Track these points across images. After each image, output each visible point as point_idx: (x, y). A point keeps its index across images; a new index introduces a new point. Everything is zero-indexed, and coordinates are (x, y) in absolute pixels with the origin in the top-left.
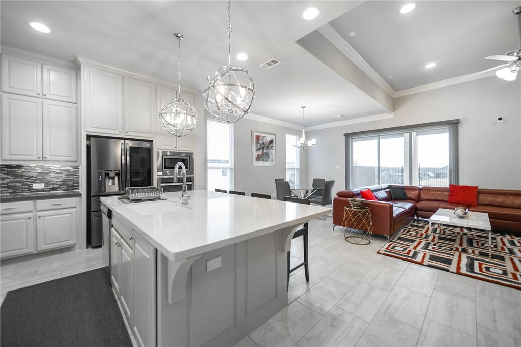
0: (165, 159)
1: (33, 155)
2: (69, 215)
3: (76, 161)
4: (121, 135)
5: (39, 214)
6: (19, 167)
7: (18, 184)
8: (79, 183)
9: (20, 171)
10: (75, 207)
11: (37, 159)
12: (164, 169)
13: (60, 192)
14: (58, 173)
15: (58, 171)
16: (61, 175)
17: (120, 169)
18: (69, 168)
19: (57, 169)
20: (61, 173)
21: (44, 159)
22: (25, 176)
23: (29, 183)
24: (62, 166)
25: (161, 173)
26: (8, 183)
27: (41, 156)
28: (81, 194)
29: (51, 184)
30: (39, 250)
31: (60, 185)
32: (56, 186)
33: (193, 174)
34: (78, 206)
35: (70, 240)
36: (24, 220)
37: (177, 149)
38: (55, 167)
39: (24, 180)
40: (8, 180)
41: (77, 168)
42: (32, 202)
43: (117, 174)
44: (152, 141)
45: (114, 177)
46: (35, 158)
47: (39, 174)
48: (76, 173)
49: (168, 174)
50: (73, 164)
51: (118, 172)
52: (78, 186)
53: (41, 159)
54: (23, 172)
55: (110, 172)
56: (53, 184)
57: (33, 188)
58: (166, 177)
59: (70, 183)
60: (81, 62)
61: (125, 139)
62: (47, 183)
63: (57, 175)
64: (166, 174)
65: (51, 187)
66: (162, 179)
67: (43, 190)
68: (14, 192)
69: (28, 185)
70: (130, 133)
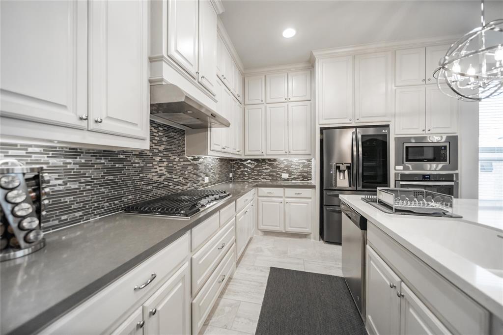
0: (407, 148)
1: (283, 150)
2: (306, 205)
3: (310, 155)
4: (351, 123)
5: (287, 200)
6: (275, 160)
7: (274, 174)
8: (311, 175)
9: (275, 163)
10: (310, 198)
11: (285, 153)
12: (405, 162)
13: (298, 182)
14: (297, 166)
15: (297, 164)
16: (299, 167)
17: (350, 162)
18: (304, 161)
19: (296, 161)
20: (299, 166)
21: (289, 153)
22: (278, 167)
23: (280, 173)
24: (300, 159)
25: (401, 168)
26: (269, 172)
27: (287, 151)
28: (315, 186)
29: (292, 175)
30: (287, 230)
31: (299, 176)
32: (296, 176)
33: (457, 169)
34: (313, 198)
35: (306, 228)
36: (277, 203)
37: (427, 132)
38: (295, 160)
39: (277, 170)
40: (269, 170)
41: (310, 161)
42: (282, 189)
43: (348, 168)
44: (389, 125)
45: (345, 171)
46: (283, 152)
47: (286, 166)
48: (309, 166)
49: (411, 169)
50: (307, 157)
51: (349, 165)
52: (311, 177)
53: (287, 153)
54: (277, 164)
55: (341, 165)
56: (294, 175)
57: (283, 177)
58: (407, 172)
59: (305, 174)
60: (316, 57)
61: (356, 127)
62: (290, 174)
63: (296, 167)
64: (408, 169)
65: (293, 177)
66: (402, 175)
67: (287, 180)
68: (272, 180)
69: (279, 174)
70: (361, 120)
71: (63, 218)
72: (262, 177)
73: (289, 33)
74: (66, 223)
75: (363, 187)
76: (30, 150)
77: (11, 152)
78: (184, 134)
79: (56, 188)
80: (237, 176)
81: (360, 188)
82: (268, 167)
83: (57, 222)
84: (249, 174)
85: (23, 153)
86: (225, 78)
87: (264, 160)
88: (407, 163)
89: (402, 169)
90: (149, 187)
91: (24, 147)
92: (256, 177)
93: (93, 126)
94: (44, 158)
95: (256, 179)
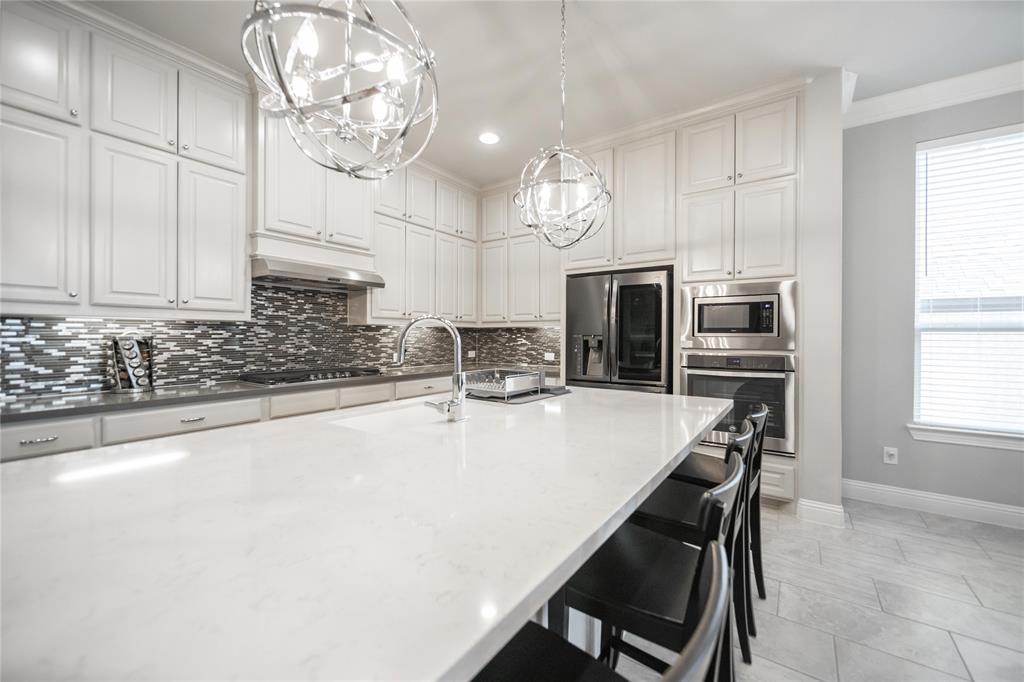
0: (701, 306)
1: (531, 314)
4: (611, 265)
7: (534, 353)
9: (535, 336)
11: (535, 319)
12: (696, 334)
17: (603, 333)
21: (541, 319)
22: (539, 342)
23: (542, 351)
25: (689, 343)
26: (527, 350)
27: (537, 314)
37: (736, 275)
39: (538, 347)
40: (526, 347)
43: (601, 343)
44: (673, 266)
46: (532, 317)
47: (551, 340)
51: (601, 338)
53: (538, 319)
54: (538, 337)
55: (589, 338)
57: (546, 359)
58: (699, 353)
61: (614, 272)
64: (701, 346)
66: (691, 357)
67: (552, 363)
68: (531, 363)
69: (541, 354)
70: (626, 259)
71: (181, 377)
72: (517, 358)
73: (489, 138)
74: (184, 382)
75: (620, 378)
76: (155, 324)
77: (142, 326)
78: (346, 298)
79: (175, 353)
80: (483, 355)
81: (615, 379)
82: (524, 341)
83: (175, 380)
84: (499, 353)
85: (150, 326)
86: (410, 217)
87: (519, 330)
88: (700, 334)
89: (691, 346)
90: (282, 360)
91: (151, 322)
92: (508, 358)
93: (181, 305)
94: (165, 330)
95: (508, 362)
